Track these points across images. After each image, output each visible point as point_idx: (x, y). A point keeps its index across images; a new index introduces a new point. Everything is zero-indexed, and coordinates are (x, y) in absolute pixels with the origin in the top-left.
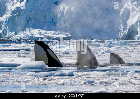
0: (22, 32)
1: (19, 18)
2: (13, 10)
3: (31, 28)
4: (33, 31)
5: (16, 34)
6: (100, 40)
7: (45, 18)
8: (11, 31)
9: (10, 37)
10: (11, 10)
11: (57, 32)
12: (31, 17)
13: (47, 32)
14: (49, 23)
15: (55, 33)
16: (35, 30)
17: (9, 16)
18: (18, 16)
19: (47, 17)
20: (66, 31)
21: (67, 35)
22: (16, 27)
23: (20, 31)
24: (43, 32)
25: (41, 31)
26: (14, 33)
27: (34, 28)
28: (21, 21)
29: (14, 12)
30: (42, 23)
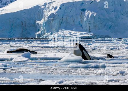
0: (56, 33)
1: (54, 22)
2: (49, 15)
3: (63, 30)
4: (65, 31)
5: (51, 34)
6: (116, 39)
7: (74, 21)
8: (48, 32)
9: (46, 37)
10: (47, 15)
11: (83, 33)
12: (63, 21)
13: (76, 32)
14: (77, 25)
15: (82, 34)
16: (66, 31)
17: (46, 20)
18: (53, 20)
19: (75, 21)
20: (90, 32)
21: (91, 35)
22: (52, 29)
23: (55, 31)
24: (72, 32)
25: (71, 31)
26: (50, 33)
27: (66, 30)
28: (56, 24)
29: (50, 17)
30: (72, 25)
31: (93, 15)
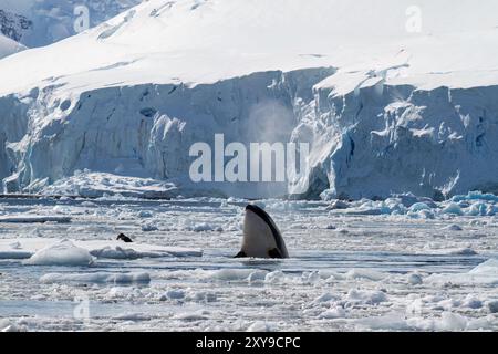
0: (64, 179)
1: (59, 144)
2: (44, 126)
3: (86, 170)
4: (90, 176)
5: (50, 182)
6: (242, 200)
7: (119, 146)
8: (40, 175)
9: (35, 190)
10: (40, 126)
11: (145, 181)
12: (87, 144)
13: (123, 178)
14: (128, 157)
15: (142, 183)
16: (94, 174)
17: (36, 139)
18: (56, 140)
19: (122, 145)
20: (165, 178)
21: (168, 187)
22: (51, 166)
23: (60, 175)
24: (114, 178)
25: (108, 176)
26: (45, 180)
27: (93, 169)
28: (64, 152)
29: (47, 131)
30: (113, 157)
31: (177, 129)
